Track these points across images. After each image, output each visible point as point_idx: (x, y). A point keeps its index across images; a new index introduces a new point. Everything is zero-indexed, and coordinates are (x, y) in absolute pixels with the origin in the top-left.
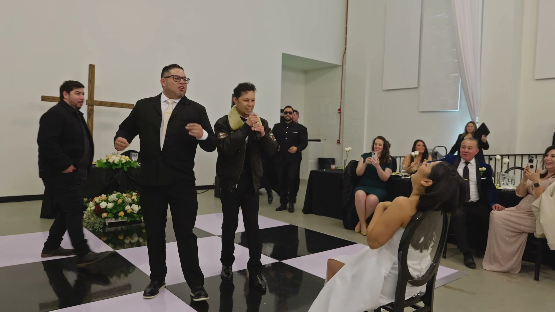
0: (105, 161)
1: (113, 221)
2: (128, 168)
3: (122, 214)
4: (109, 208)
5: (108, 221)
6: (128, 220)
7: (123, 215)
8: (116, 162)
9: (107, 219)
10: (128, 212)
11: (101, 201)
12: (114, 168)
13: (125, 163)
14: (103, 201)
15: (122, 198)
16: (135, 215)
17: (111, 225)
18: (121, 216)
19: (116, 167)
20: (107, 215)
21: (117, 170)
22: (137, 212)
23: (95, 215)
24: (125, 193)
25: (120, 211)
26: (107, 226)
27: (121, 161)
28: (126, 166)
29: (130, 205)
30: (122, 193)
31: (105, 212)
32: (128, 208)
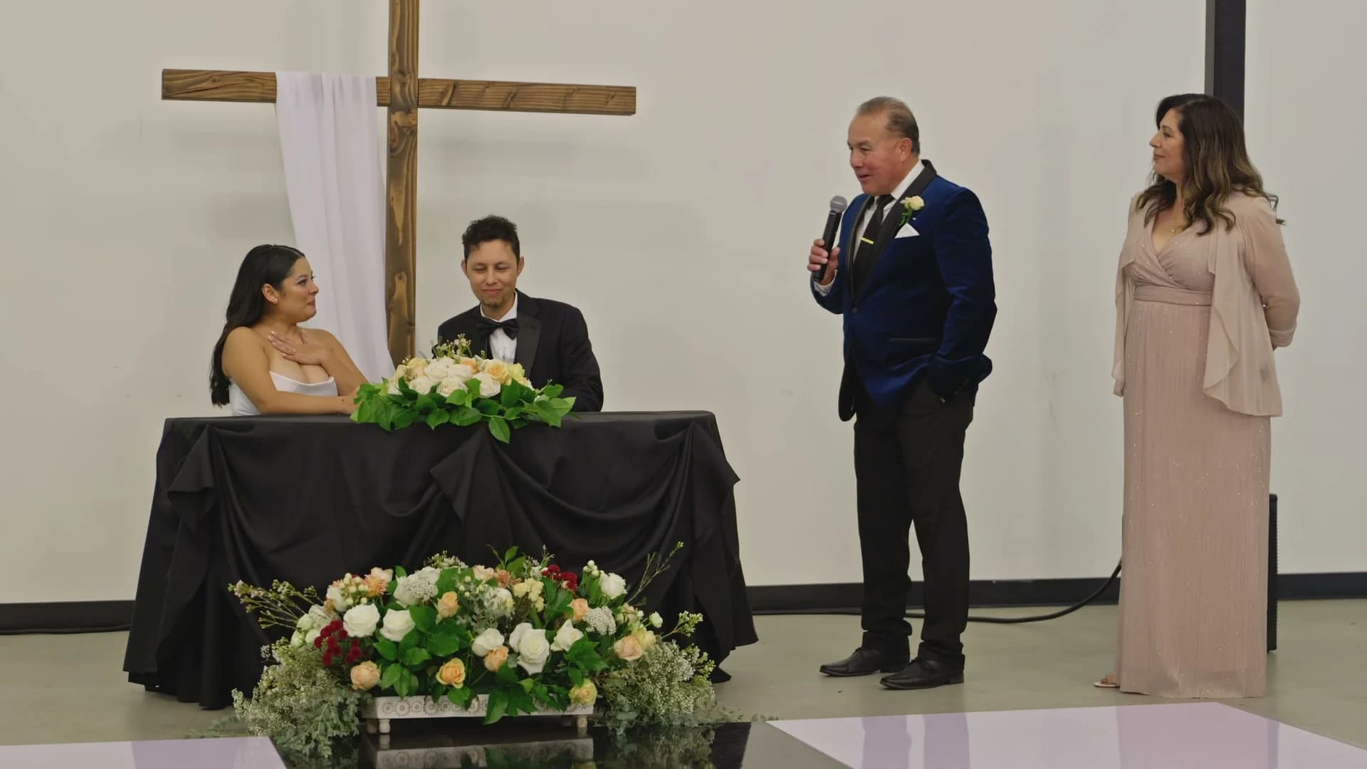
0: (394, 390)
1: (412, 715)
2: (508, 422)
3: (454, 672)
4: (388, 636)
5: (387, 711)
6: (489, 711)
7: (463, 678)
8: (445, 392)
9: (381, 701)
10: (492, 663)
11: (350, 601)
12: (433, 422)
13: (497, 398)
14: (364, 600)
15: (462, 588)
16: (527, 684)
17: (406, 732)
18: (449, 688)
19: (445, 419)
20: (378, 673)
21: (453, 436)
22: (539, 669)
23: (321, 673)
24: (491, 563)
25: (447, 659)
26: (385, 741)
27: (473, 385)
28: (501, 413)
29: (506, 626)
30: (471, 564)
31: (365, 660)
32: (488, 642)
